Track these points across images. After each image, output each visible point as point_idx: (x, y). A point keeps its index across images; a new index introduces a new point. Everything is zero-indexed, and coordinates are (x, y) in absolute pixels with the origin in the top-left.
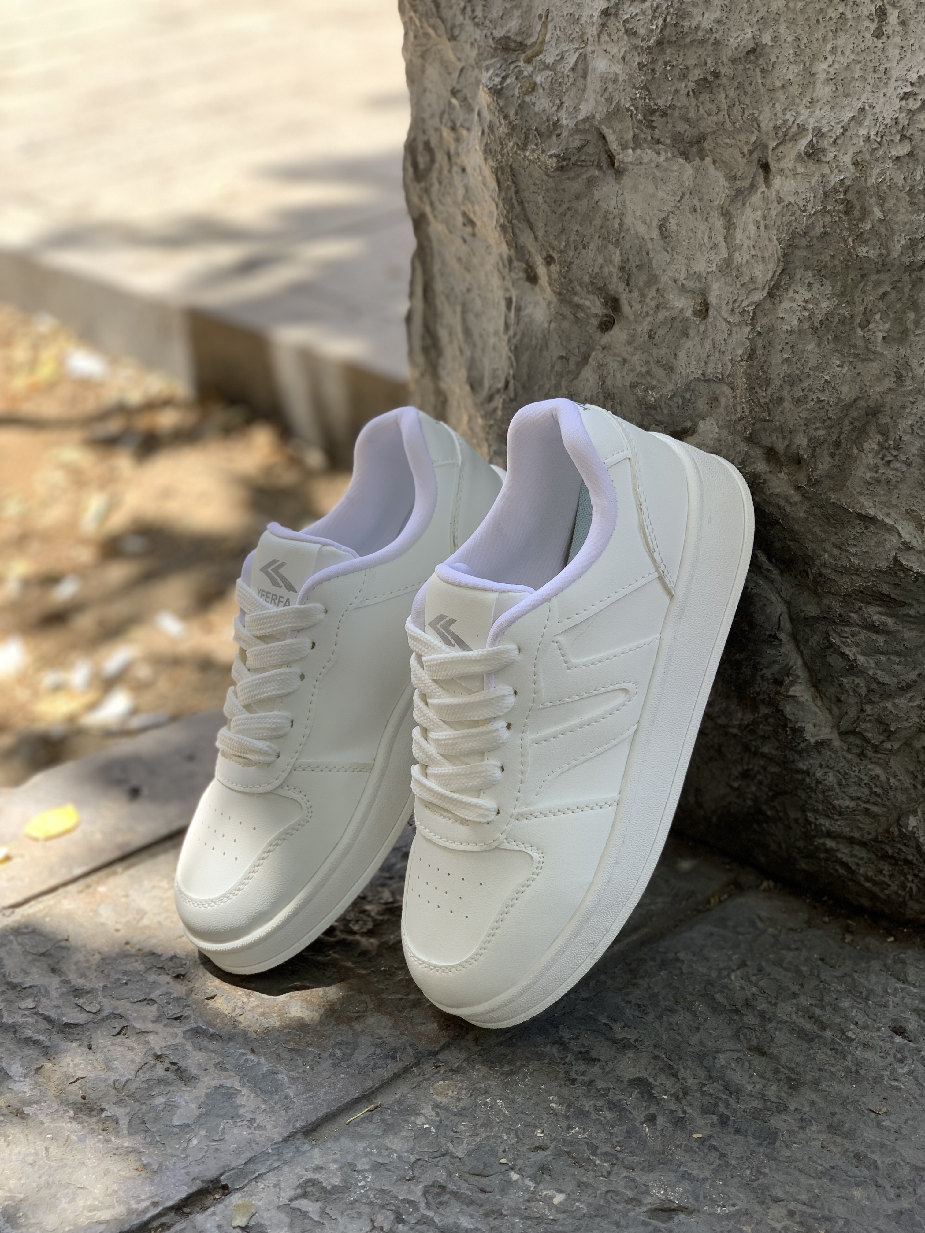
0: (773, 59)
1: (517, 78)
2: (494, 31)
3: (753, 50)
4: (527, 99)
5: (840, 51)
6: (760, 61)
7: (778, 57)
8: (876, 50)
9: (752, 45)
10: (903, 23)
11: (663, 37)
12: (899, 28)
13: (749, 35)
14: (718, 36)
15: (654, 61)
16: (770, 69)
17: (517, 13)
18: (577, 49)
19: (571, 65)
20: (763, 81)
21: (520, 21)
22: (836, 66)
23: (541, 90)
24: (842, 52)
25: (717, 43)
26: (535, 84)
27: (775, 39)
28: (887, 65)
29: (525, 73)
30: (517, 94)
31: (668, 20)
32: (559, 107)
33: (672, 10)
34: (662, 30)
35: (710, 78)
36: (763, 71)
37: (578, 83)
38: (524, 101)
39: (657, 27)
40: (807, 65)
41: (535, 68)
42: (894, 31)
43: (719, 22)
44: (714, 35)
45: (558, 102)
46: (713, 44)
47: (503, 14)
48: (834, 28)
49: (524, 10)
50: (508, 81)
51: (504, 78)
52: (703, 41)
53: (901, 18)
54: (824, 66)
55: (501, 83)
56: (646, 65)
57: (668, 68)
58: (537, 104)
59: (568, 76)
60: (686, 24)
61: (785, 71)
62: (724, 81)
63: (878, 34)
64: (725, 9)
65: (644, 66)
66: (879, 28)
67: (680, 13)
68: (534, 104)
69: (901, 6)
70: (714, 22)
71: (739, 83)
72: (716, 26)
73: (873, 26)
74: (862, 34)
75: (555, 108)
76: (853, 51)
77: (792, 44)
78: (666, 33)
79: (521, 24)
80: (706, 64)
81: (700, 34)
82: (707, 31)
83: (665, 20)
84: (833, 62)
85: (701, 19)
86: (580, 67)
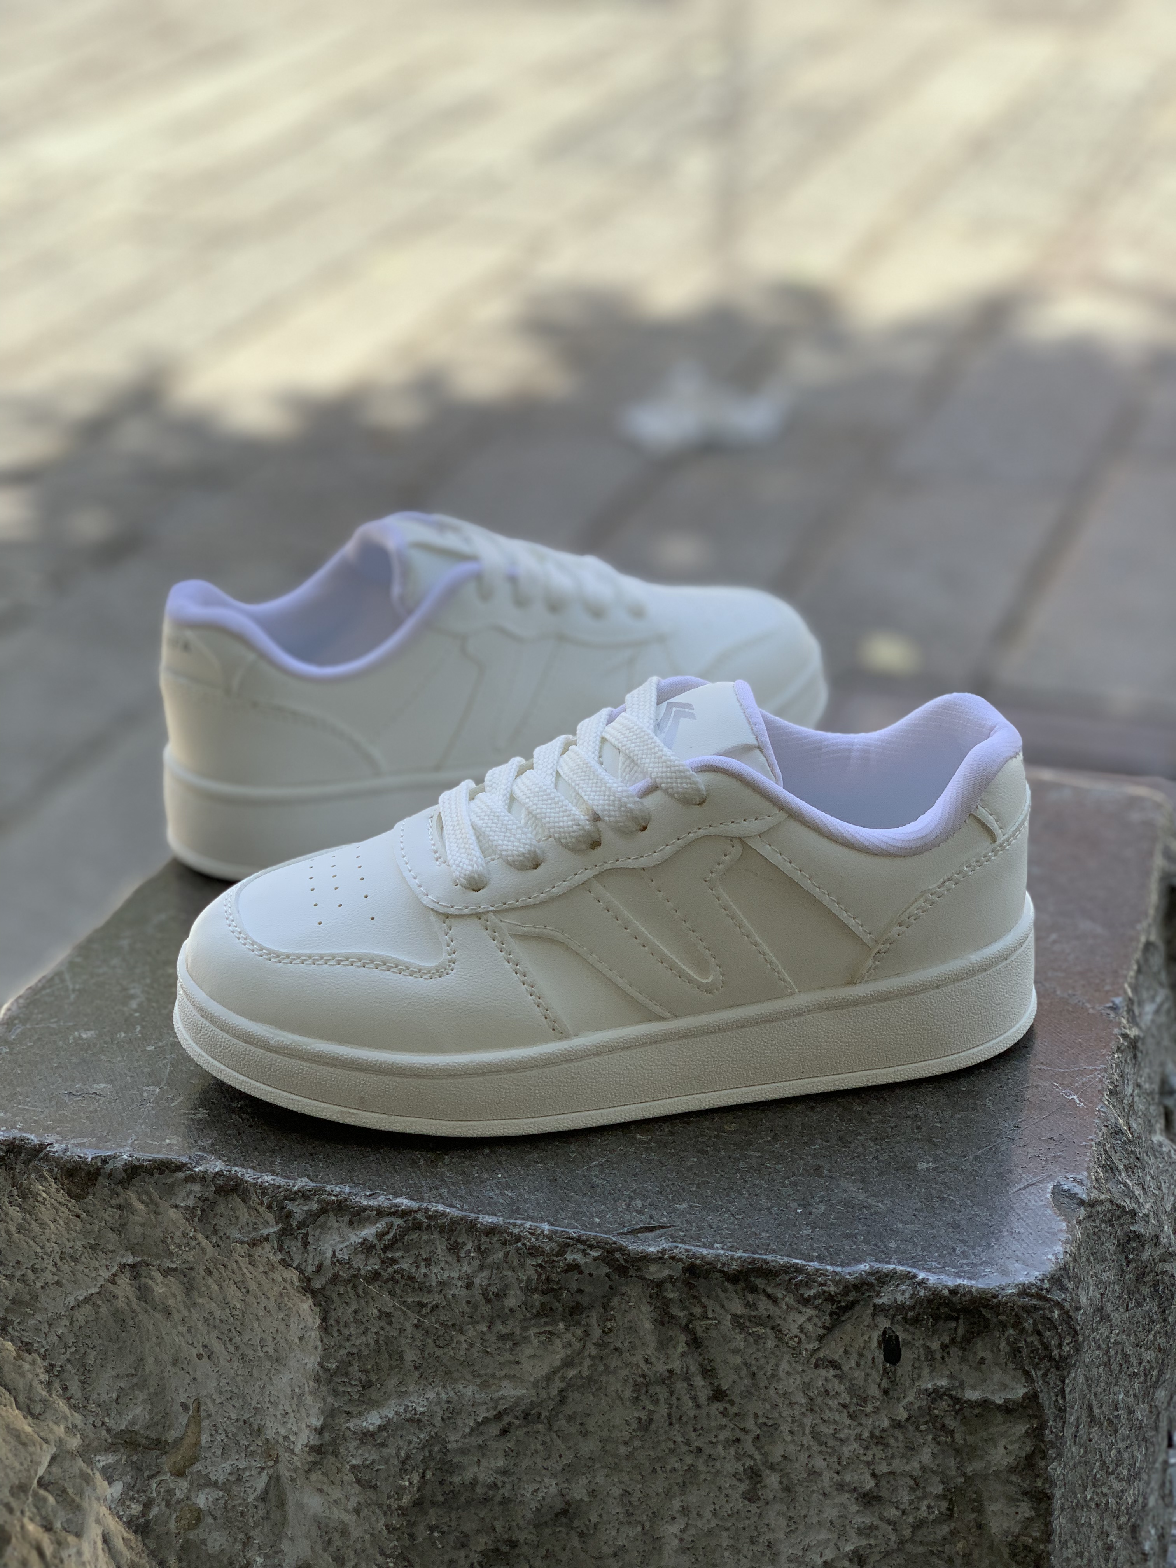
0: (594, 1518)
1: (168, 1505)
2: (107, 1420)
3: (564, 1512)
4: (192, 1535)
5: (694, 1513)
6: (576, 1523)
7: (601, 1516)
8: (748, 1515)
9: (559, 1505)
10: (787, 1489)
11: (422, 1497)
12: (781, 1494)
13: (554, 1490)
14: (506, 1491)
15: (413, 1524)
16: (592, 1532)
17: (141, 1396)
18: (263, 1469)
19: (258, 1492)
20: (583, 1546)
21: (149, 1407)
22: (692, 1531)
23: (210, 1520)
24: (699, 1514)
25: (505, 1501)
26: (199, 1511)
27: (592, 1493)
28: (770, 1536)
29: (179, 1495)
30: (174, 1530)
31: (429, 1475)
32: (244, 1544)
33: (432, 1464)
34: (419, 1489)
35: (505, 1549)
36: (582, 1535)
37: (272, 1516)
38: (187, 1541)
39: (411, 1483)
40: (647, 1527)
41: (191, 1484)
42: (775, 1497)
43: (505, 1472)
44: (501, 1491)
45: (241, 1536)
46: (501, 1503)
47: (118, 1396)
48: (680, 1481)
49: (152, 1390)
50: (155, 1510)
51: (148, 1505)
52: (486, 1500)
53: (784, 1485)
54: (674, 1529)
55: (144, 1514)
56: (399, 1529)
57: (436, 1534)
58: (210, 1543)
59: (256, 1507)
60: (456, 1479)
61: (614, 1533)
62: (525, 1550)
63: (751, 1497)
64: (511, 1454)
65: (395, 1529)
66: (754, 1489)
67: (446, 1467)
68: (204, 1542)
69: (781, 1470)
70: (497, 1472)
71: (547, 1550)
72: (500, 1479)
73: (743, 1487)
74: (724, 1492)
75: (238, 1546)
76: (715, 1513)
77: (621, 1500)
78: (427, 1491)
79: (151, 1411)
80: (494, 1530)
81: (479, 1490)
82: (489, 1487)
83: (423, 1476)
84: (687, 1525)
85: (476, 1470)
86: (272, 1495)
